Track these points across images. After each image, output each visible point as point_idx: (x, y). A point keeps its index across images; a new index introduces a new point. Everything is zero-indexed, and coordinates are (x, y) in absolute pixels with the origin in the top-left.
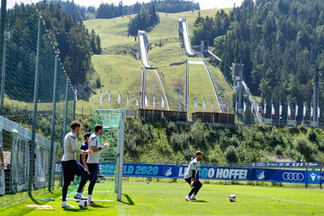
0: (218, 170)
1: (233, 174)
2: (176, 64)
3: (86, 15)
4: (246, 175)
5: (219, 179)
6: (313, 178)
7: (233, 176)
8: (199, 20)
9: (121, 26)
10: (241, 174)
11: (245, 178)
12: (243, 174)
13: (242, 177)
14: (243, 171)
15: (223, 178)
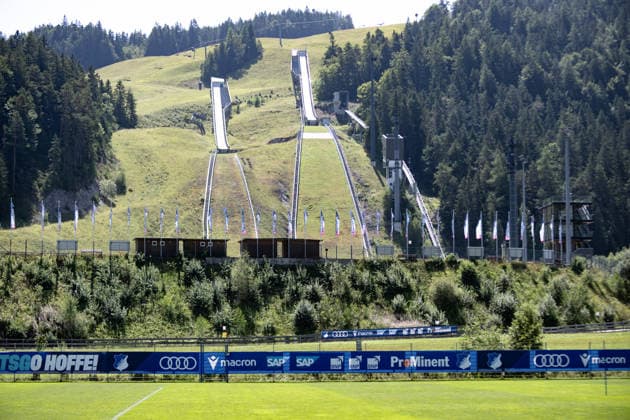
0: (48, 357)
1: (73, 363)
2: (280, 140)
3: (126, 50)
4: (95, 363)
5: (50, 372)
6: (213, 364)
7: (73, 367)
8: (332, 52)
9: (189, 68)
10: (87, 362)
11: (95, 369)
12: (91, 362)
13: (90, 368)
14: (91, 357)
15: (56, 371)
